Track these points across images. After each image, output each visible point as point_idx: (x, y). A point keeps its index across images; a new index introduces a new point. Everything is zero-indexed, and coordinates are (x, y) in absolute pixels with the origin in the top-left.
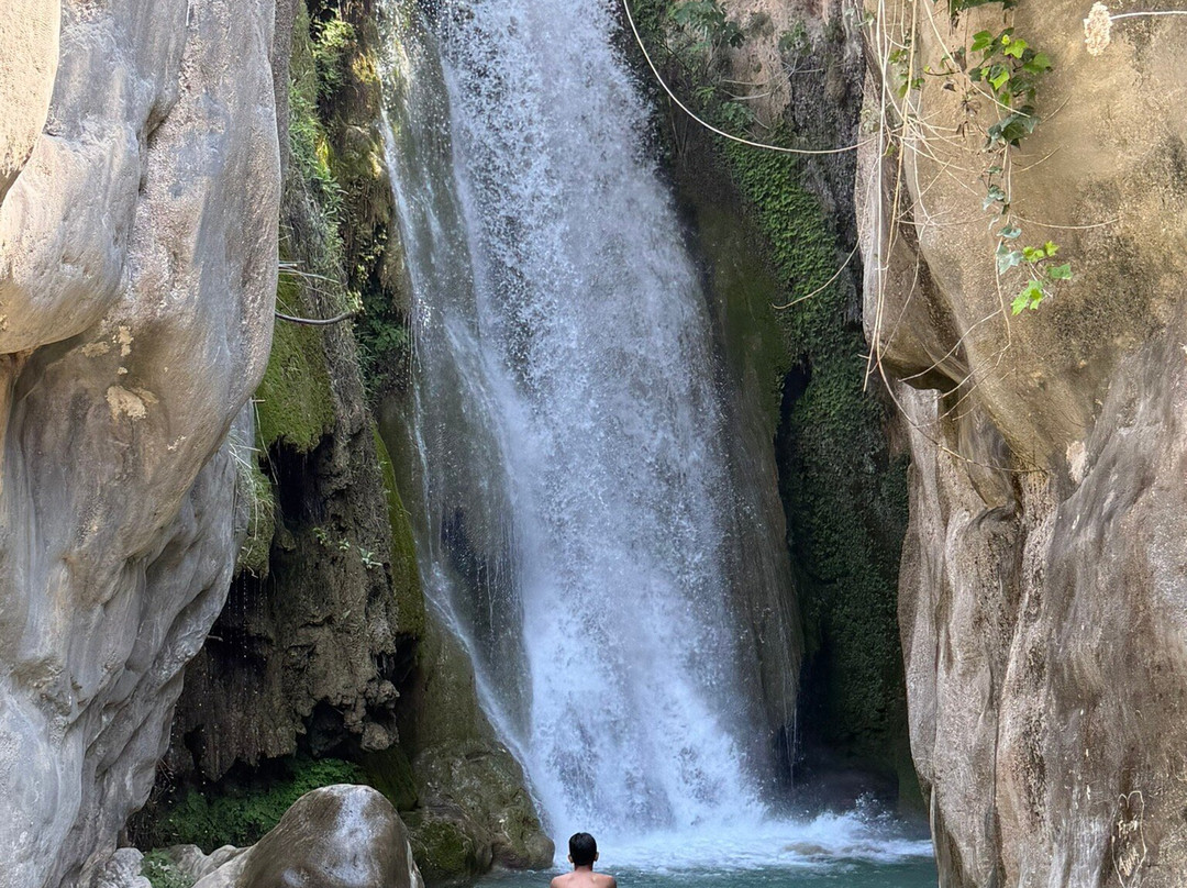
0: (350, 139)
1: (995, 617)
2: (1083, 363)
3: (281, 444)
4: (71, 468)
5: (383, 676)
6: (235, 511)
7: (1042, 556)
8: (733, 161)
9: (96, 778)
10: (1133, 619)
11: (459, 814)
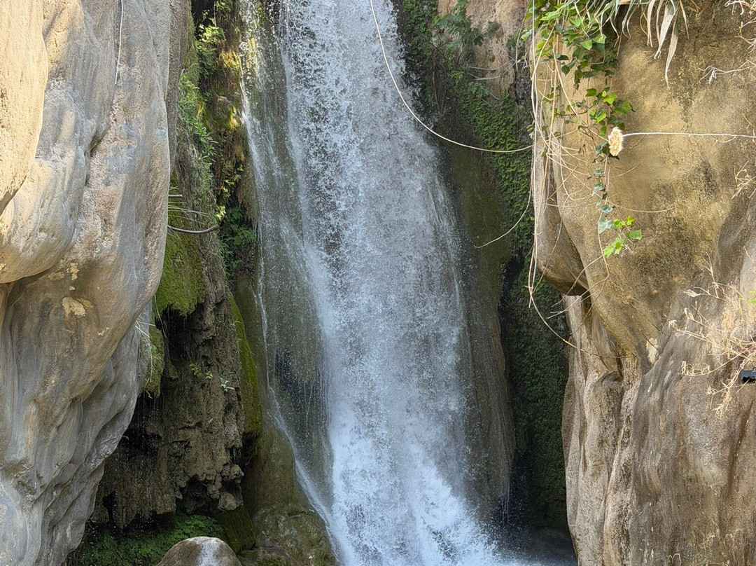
0: (220, 105)
1: (611, 439)
2: (655, 291)
3: (170, 311)
4: (40, 345)
5: (233, 461)
6: (139, 364)
7: (631, 407)
8: (475, 120)
9: (49, 530)
10: (677, 450)
11: (282, 552)
